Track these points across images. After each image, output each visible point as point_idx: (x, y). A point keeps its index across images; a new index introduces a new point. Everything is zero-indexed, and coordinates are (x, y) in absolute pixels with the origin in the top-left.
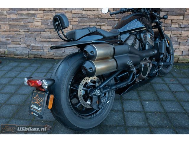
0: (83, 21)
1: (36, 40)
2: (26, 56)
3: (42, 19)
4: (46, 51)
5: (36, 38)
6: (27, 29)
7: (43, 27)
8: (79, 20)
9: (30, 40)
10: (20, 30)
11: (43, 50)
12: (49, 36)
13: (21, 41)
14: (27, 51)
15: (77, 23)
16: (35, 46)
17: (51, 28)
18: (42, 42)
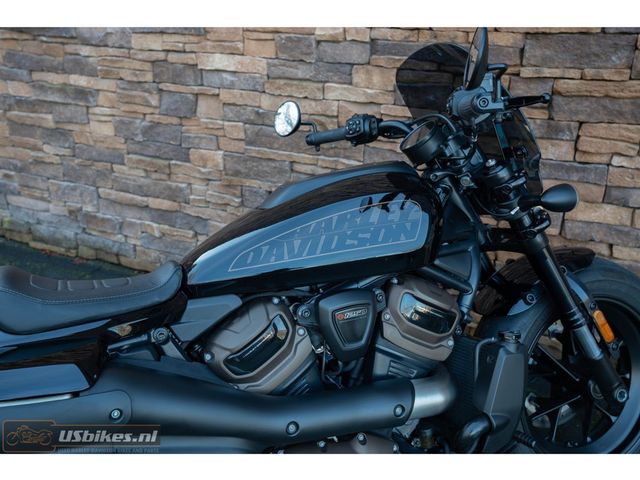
0: (263, 139)
1: (99, 197)
2: (69, 249)
3: (114, 112)
4: (133, 242)
5: (98, 188)
6: (67, 145)
7: (120, 145)
8: (249, 132)
9: (78, 191)
10: (46, 148)
11: (126, 236)
12: (140, 187)
13: (48, 190)
14: (70, 232)
15: (242, 144)
16: (95, 217)
17: (145, 153)
18: (120, 204)
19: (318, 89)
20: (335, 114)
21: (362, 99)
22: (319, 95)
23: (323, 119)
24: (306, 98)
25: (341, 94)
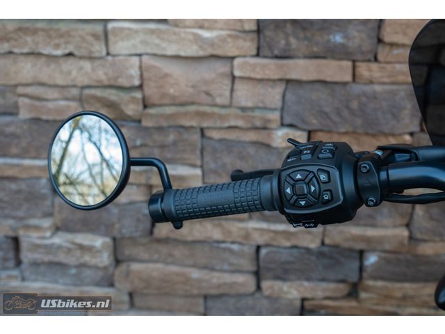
19: (95, 36)
20: (137, 82)
21: (193, 50)
22: (99, 49)
23: (112, 95)
24: (70, 54)
25: (144, 42)
